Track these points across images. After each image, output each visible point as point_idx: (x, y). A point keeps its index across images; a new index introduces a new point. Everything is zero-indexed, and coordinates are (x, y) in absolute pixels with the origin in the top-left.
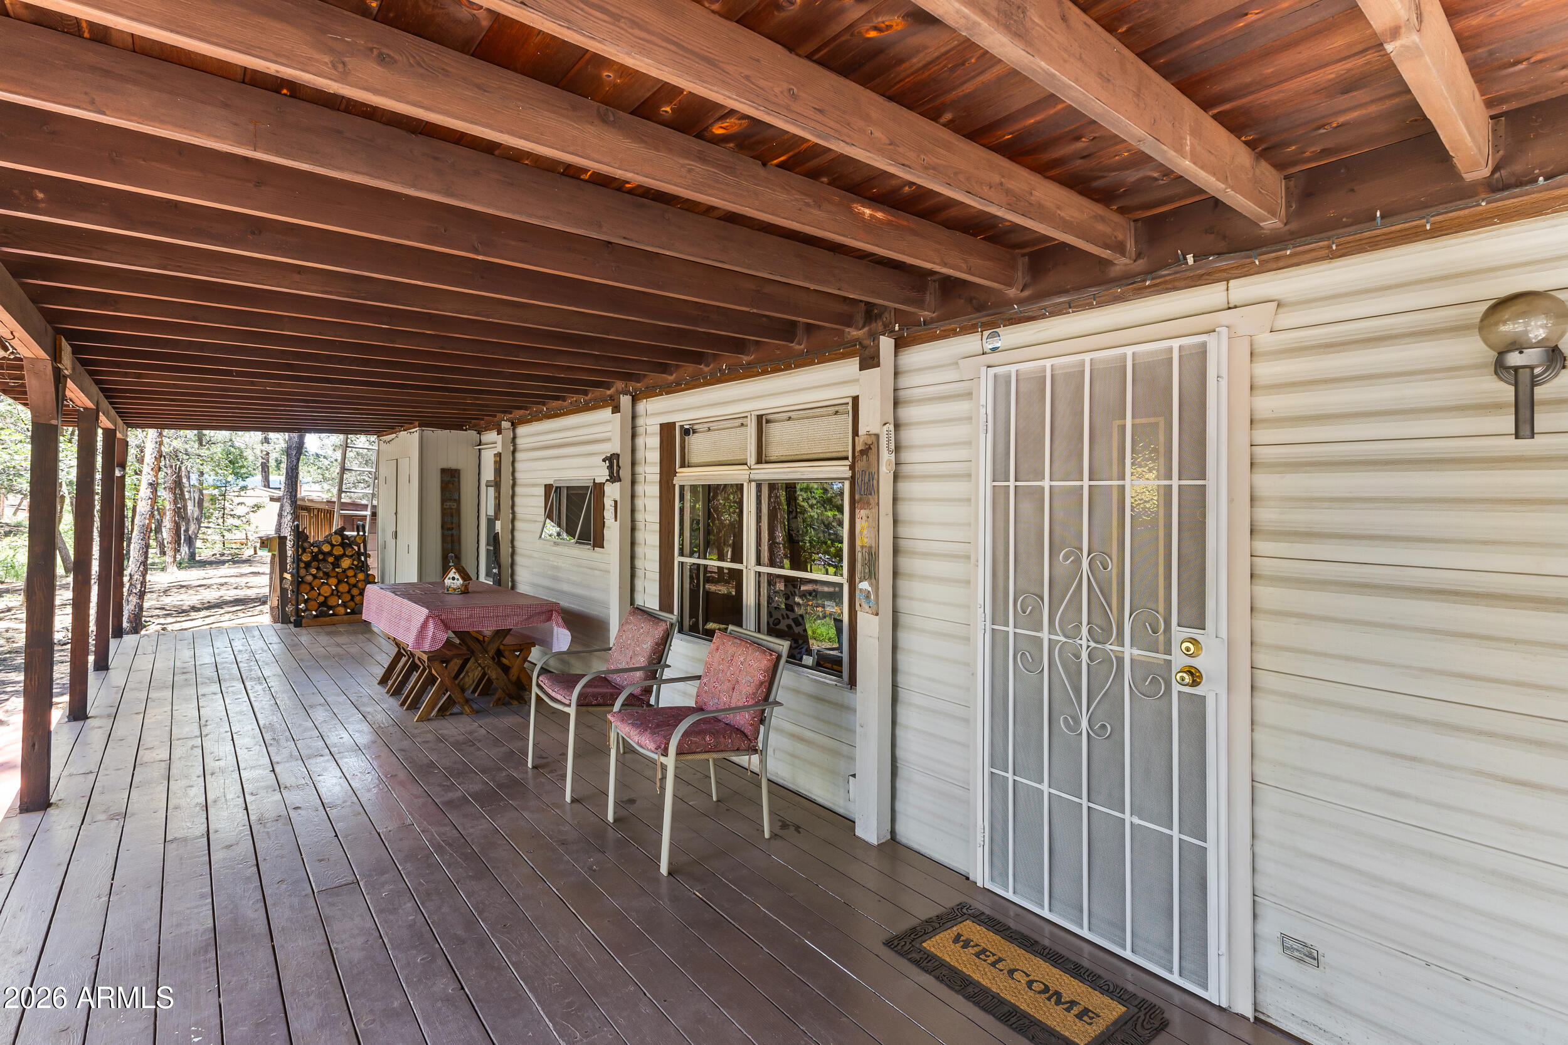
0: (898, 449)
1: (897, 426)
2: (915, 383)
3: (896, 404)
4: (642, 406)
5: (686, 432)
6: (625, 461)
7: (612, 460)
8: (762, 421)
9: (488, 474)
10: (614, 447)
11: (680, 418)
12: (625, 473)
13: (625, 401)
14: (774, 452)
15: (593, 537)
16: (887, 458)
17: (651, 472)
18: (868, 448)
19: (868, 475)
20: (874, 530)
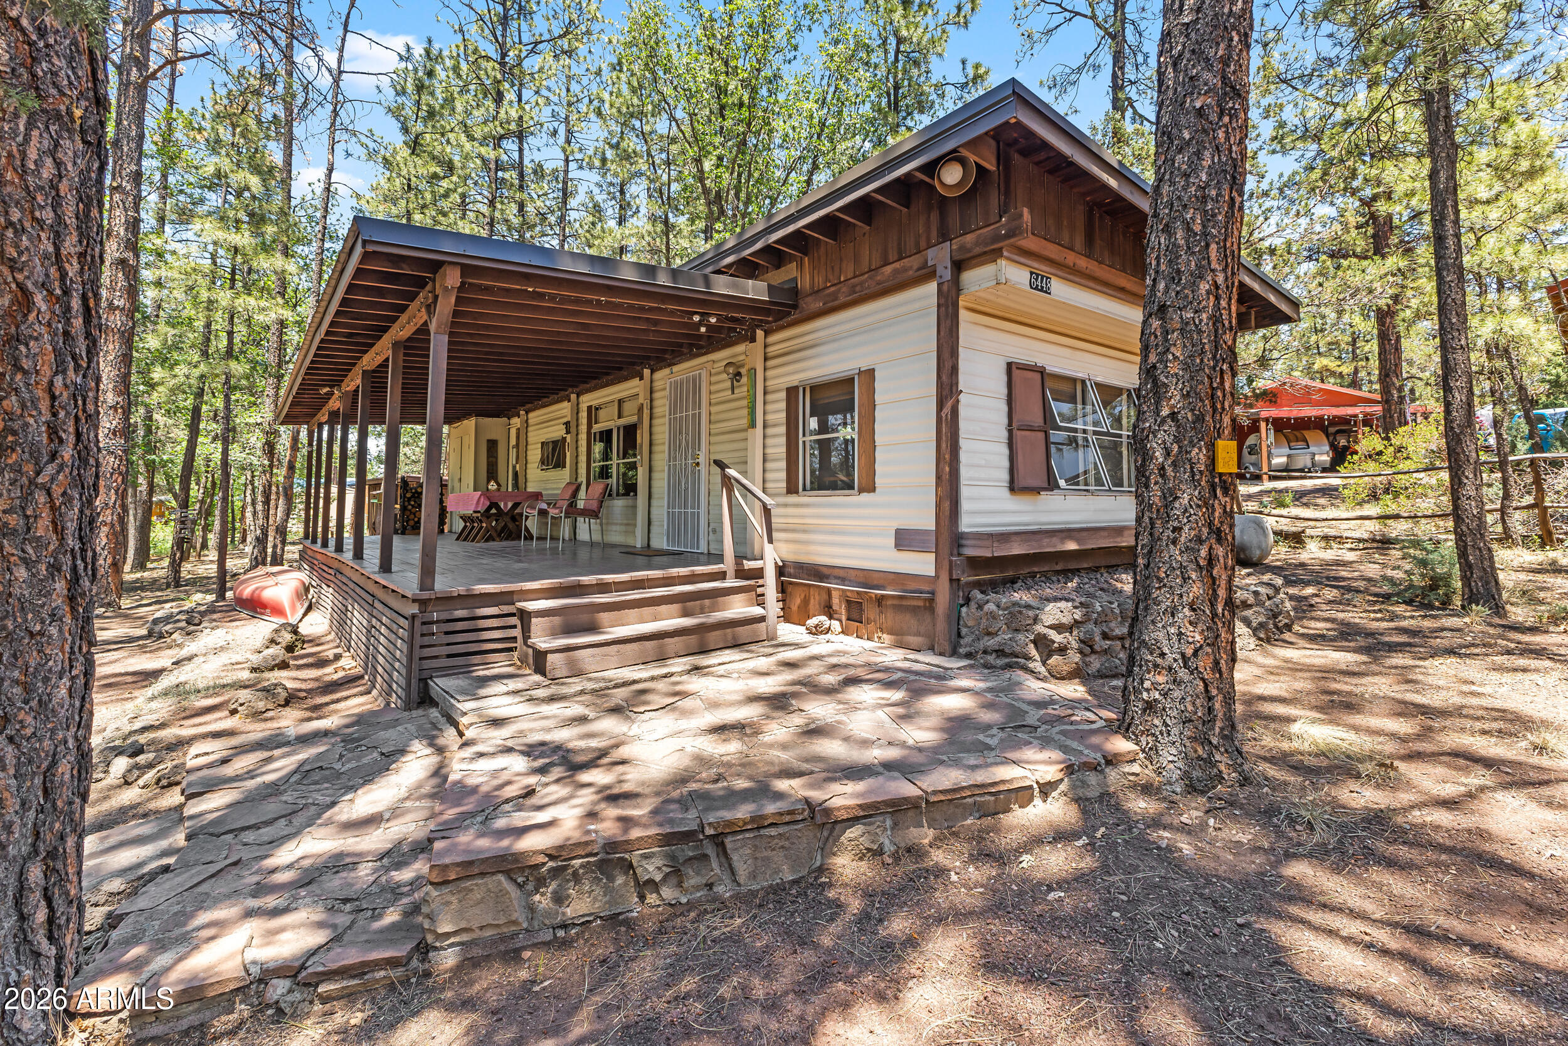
0: (651, 409)
1: (651, 401)
2: (658, 385)
3: (651, 393)
4: (580, 399)
5: (597, 409)
6: (573, 425)
7: (567, 424)
8: (619, 402)
9: (513, 442)
10: (569, 418)
11: (594, 403)
12: (573, 429)
13: (573, 397)
14: (624, 413)
15: (560, 464)
16: (646, 412)
17: (583, 428)
18: (640, 409)
19: (640, 418)
20: (642, 437)
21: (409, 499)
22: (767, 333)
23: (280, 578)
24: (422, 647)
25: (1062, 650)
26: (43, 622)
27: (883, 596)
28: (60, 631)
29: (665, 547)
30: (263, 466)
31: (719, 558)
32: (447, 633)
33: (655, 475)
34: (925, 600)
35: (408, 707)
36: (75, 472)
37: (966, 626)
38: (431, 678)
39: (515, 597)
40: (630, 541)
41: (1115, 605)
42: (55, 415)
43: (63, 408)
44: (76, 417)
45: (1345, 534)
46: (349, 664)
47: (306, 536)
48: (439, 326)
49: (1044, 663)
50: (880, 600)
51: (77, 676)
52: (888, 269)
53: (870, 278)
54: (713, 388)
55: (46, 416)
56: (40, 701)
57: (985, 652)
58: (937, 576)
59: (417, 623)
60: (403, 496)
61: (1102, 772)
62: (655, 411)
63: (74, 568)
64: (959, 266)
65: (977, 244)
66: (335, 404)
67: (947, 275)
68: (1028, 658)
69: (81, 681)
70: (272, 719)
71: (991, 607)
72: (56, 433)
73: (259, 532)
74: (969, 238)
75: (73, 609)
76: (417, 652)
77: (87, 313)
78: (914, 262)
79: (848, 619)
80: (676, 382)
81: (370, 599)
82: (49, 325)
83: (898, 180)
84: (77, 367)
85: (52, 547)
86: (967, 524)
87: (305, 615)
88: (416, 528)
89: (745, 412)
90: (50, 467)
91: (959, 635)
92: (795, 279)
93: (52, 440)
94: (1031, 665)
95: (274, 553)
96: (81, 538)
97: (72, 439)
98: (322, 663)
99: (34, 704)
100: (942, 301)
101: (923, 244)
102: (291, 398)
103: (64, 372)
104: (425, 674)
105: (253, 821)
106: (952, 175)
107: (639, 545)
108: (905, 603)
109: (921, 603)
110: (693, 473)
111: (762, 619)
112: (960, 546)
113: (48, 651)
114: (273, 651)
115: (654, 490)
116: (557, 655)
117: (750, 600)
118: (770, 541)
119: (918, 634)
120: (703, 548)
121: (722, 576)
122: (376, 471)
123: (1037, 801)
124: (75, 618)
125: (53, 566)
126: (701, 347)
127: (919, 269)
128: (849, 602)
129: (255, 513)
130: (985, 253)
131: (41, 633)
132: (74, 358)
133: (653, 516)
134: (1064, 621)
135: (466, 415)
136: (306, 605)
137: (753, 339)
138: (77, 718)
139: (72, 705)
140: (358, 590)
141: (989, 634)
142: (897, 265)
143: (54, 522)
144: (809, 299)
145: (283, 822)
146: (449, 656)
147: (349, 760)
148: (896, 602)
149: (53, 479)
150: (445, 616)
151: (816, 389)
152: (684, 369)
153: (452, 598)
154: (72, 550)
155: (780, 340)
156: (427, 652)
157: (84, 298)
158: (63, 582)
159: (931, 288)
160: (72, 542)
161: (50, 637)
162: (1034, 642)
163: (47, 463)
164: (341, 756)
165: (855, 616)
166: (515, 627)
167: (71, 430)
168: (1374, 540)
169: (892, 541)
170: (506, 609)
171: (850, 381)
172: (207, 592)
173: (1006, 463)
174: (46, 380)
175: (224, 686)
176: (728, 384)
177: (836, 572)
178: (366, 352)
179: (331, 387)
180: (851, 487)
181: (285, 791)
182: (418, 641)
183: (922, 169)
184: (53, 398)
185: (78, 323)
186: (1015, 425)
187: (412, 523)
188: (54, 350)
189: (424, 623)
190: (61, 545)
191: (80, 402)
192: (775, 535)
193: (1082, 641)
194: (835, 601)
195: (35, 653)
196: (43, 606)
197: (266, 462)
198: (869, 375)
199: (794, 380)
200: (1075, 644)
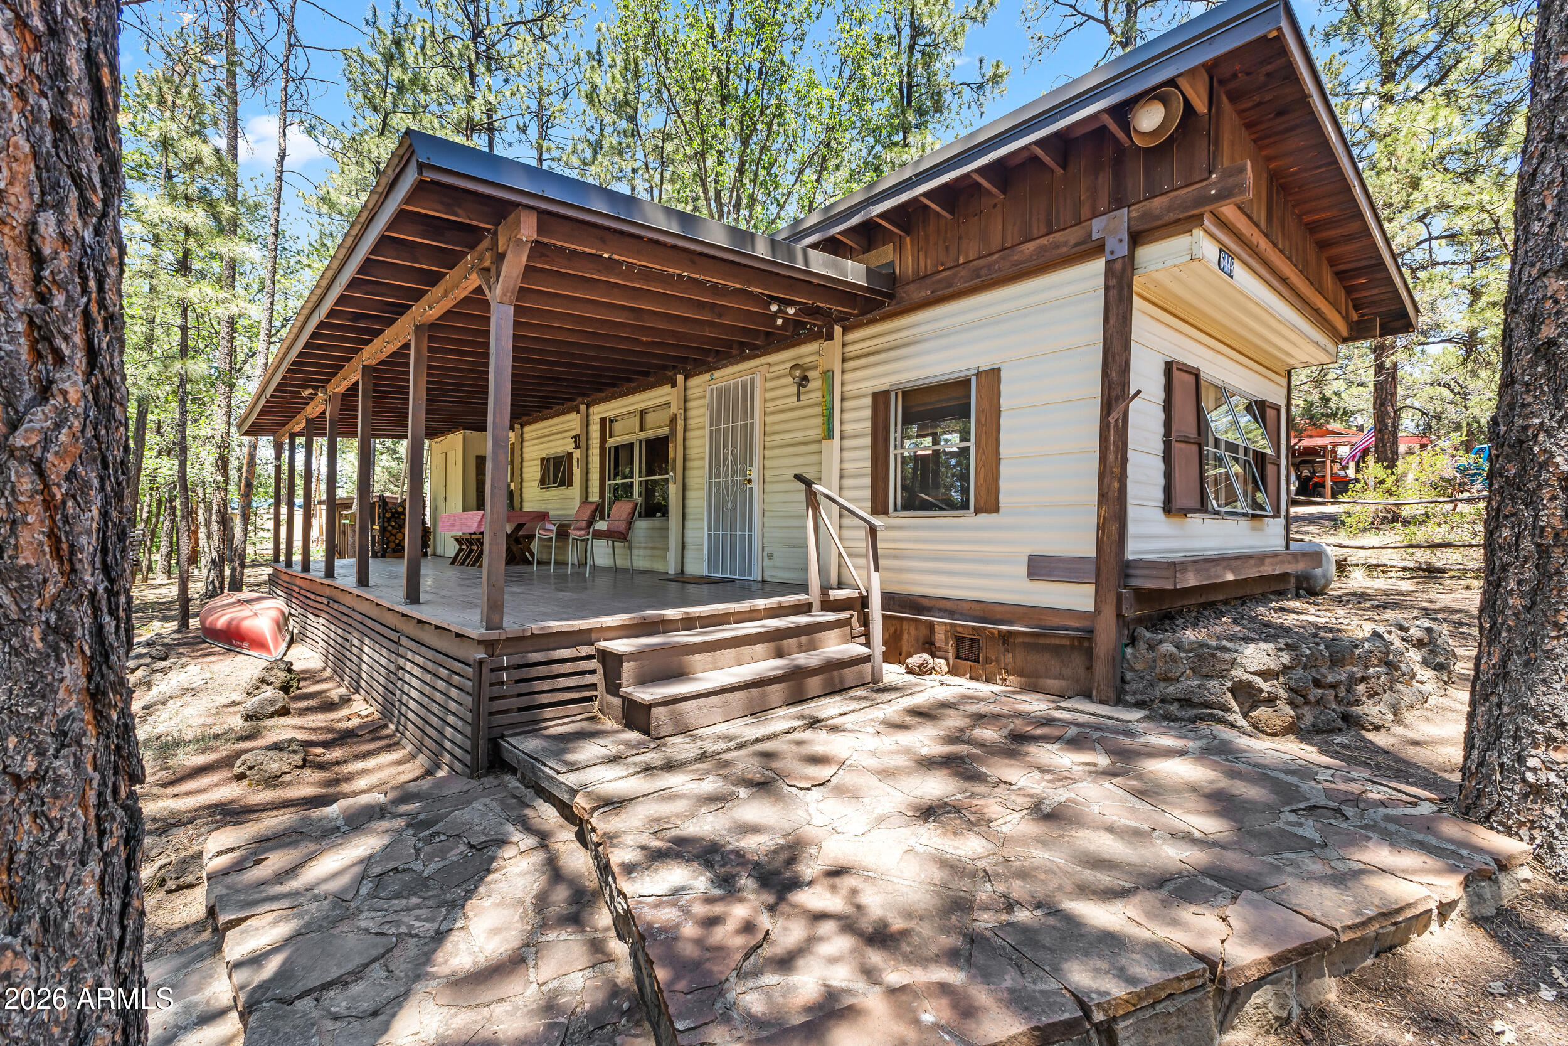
0: (685, 419)
1: (685, 410)
2: (693, 393)
3: (685, 401)
4: (591, 410)
5: (612, 421)
6: (583, 438)
7: (575, 438)
8: (643, 413)
10: (577, 431)
11: (608, 415)
12: (583, 444)
13: (583, 407)
14: (648, 425)
15: (567, 482)
16: (680, 423)
17: (595, 442)
18: (673, 420)
19: (673, 430)
20: (675, 452)
21: (389, 520)
22: (846, 330)
23: (257, 606)
24: (491, 699)
25: (1271, 701)
26: (41, 752)
27: (1010, 633)
28: (78, 765)
29: (705, 573)
30: (218, 482)
31: (804, 588)
32: (518, 681)
33: (691, 494)
34: (1073, 638)
35: (474, 771)
36: (90, 432)
37: (1132, 670)
38: (502, 737)
39: (594, 636)
40: (658, 566)
41: (1322, 647)
42: (43, 298)
43: (61, 286)
44: (86, 313)
45: (1389, 563)
46: (362, 709)
47: (276, 558)
48: (504, 294)
49: (1245, 715)
50: (1006, 637)
51: (114, 850)
52: (1030, 247)
53: (1003, 258)
54: (769, 395)
55: (24, 301)
56: (44, 921)
57: (1163, 701)
58: (1098, 611)
59: (485, 670)
60: (383, 517)
61: (1496, 881)
62: (690, 422)
63: (99, 631)
64: (1137, 238)
65: (1170, 209)
66: (313, 410)
67: (1123, 250)
68: (1227, 709)
69: (119, 860)
70: (290, 784)
71: (1168, 647)
72: (49, 340)
73: (214, 554)
74: (1158, 203)
75: (99, 716)
76: (486, 706)
77: (98, 92)
78: (1072, 236)
79: (957, 657)
80: (719, 390)
81: (393, 636)
82: (22, 95)
83: (1057, 134)
84: (85, 206)
85: (51, 590)
86: (1134, 550)
87: (288, 647)
88: (398, 551)
89: (818, 421)
90: (38, 413)
91: (1123, 680)
92: (892, 263)
93: (39, 356)
94: (1231, 718)
95: (233, 575)
96: (106, 569)
97: (80, 359)
98: (329, 706)
99: (31, 929)
100: (1111, 283)
101: (1085, 212)
102: (263, 402)
103: (59, 207)
104: (496, 732)
105: (334, 974)
106: (1150, 118)
107: (672, 571)
108: (1042, 641)
109: (1066, 642)
110: (743, 491)
111: (867, 659)
112: (1127, 576)
113: (54, 813)
114: (269, 693)
115: (689, 511)
116: (662, 709)
117: (844, 636)
118: (877, 569)
119: (1060, 676)
120: (756, 575)
121: (805, 608)
122: (346, 490)
123: (1434, 926)
124: (103, 734)
125: (56, 630)
126: (756, 347)
127: (1075, 245)
128: (958, 640)
129: (209, 536)
130: (1178, 221)
131: (39, 777)
132: (77, 179)
133: (688, 540)
134: (1273, 666)
135: (451, 428)
136: (288, 637)
137: (830, 337)
138: (117, 932)
139: (107, 910)
140: (370, 623)
141: (1166, 679)
142: (1044, 241)
143: (52, 535)
144: (912, 287)
145: (376, 968)
146: (520, 710)
147: (430, 857)
148: (1027, 640)
149: (47, 441)
150: (516, 660)
151: (909, 395)
152: (729, 375)
153: (524, 638)
154: (93, 594)
155: (862, 338)
156: (498, 705)
157: (89, 57)
158: (78, 662)
159: (1097, 267)
160: (90, 578)
161: (57, 781)
162: (1231, 690)
163: (33, 403)
164: (418, 851)
165: (966, 653)
166: (594, 672)
167: (77, 339)
168: (1420, 569)
169: (1025, 570)
170: (585, 650)
171: (965, 383)
172: (165, 619)
173: (1161, 481)
174: (20, 217)
175: (216, 737)
176: (794, 389)
177: (941, 604)
178: (367, 342)
179: (316, 388)
180: (965, 506)
181: (359, 910)
182: (487, 691)
183: (1113, 111)
184: (38, 260)
185: (82, 106)
186: (1173, 435)
187: (392, 545)
188: (35, 155)
189: (492, 670)
190: (70, 584)
191: (92, 284)
192: (881, 562)
193: (1291, 689)
194: (939, 636)
195: (27, 820)
196: (38, 718)
197: (220, 478)
198: (992, 377)
199: (882, 384)
200: (1283, 694)
